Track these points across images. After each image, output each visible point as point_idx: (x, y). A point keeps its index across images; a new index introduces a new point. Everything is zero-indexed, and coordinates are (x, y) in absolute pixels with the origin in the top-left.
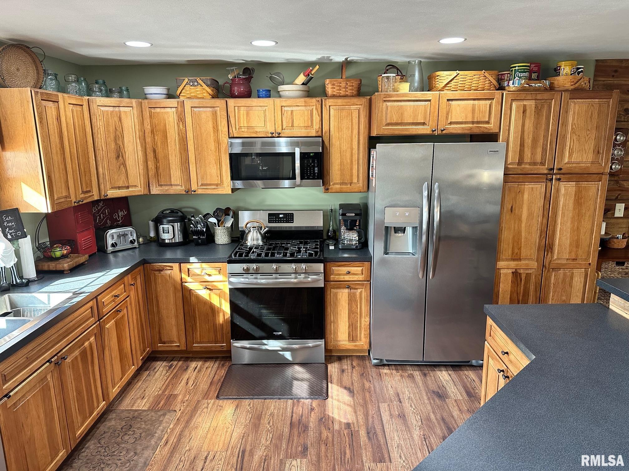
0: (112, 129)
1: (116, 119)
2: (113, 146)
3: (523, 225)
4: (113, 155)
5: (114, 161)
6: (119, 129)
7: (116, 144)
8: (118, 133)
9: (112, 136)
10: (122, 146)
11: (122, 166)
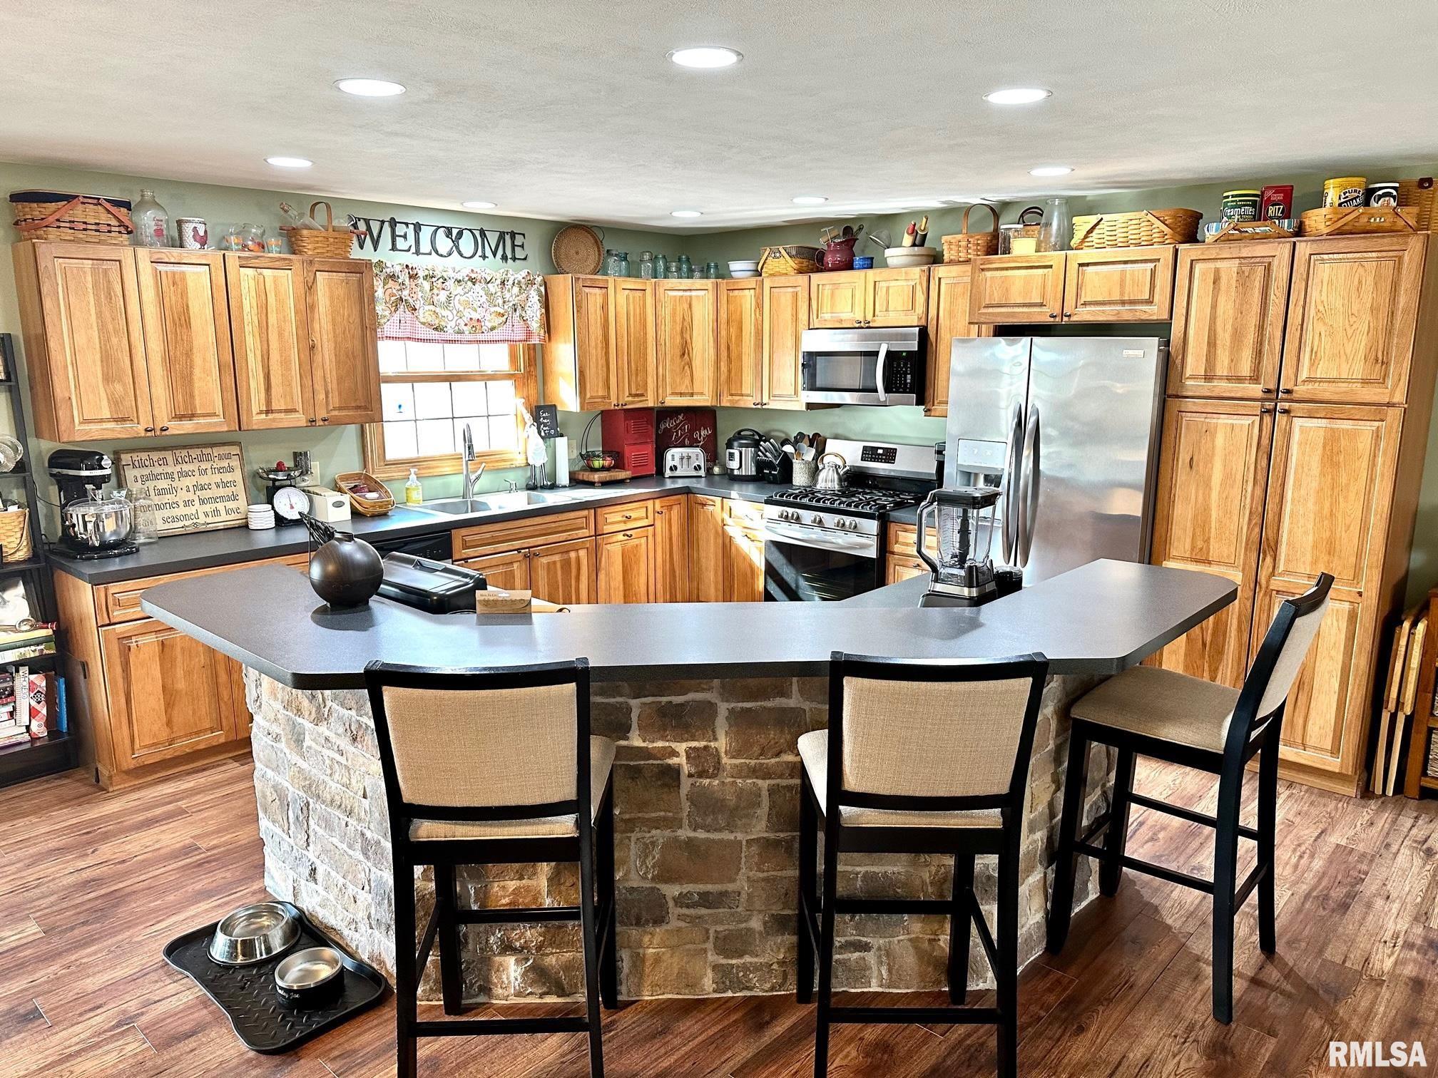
0: (679, 319)
1: (686, 306)
2: (678, 339)
3: (1214, 495)
4: (678, 353)
5: (678, 360)
6: (688, 319)
7: (682, 337)
8: (686, 324)
9: (678, 329)
10: (689, 341)
11: (687, 367)
